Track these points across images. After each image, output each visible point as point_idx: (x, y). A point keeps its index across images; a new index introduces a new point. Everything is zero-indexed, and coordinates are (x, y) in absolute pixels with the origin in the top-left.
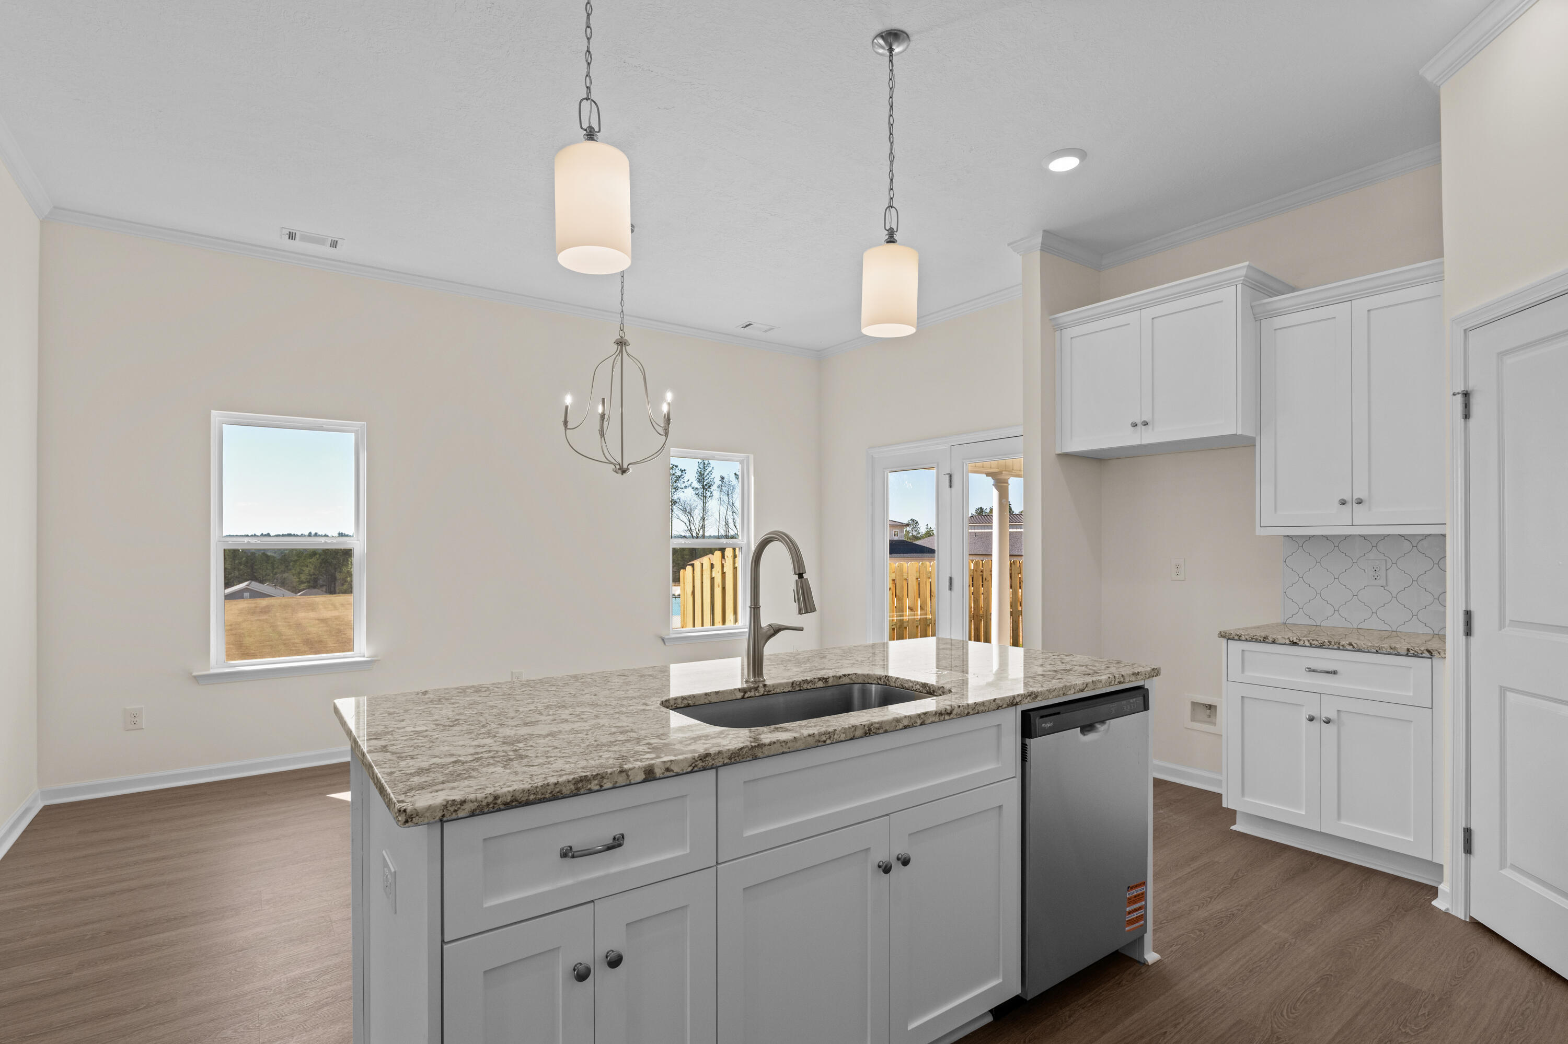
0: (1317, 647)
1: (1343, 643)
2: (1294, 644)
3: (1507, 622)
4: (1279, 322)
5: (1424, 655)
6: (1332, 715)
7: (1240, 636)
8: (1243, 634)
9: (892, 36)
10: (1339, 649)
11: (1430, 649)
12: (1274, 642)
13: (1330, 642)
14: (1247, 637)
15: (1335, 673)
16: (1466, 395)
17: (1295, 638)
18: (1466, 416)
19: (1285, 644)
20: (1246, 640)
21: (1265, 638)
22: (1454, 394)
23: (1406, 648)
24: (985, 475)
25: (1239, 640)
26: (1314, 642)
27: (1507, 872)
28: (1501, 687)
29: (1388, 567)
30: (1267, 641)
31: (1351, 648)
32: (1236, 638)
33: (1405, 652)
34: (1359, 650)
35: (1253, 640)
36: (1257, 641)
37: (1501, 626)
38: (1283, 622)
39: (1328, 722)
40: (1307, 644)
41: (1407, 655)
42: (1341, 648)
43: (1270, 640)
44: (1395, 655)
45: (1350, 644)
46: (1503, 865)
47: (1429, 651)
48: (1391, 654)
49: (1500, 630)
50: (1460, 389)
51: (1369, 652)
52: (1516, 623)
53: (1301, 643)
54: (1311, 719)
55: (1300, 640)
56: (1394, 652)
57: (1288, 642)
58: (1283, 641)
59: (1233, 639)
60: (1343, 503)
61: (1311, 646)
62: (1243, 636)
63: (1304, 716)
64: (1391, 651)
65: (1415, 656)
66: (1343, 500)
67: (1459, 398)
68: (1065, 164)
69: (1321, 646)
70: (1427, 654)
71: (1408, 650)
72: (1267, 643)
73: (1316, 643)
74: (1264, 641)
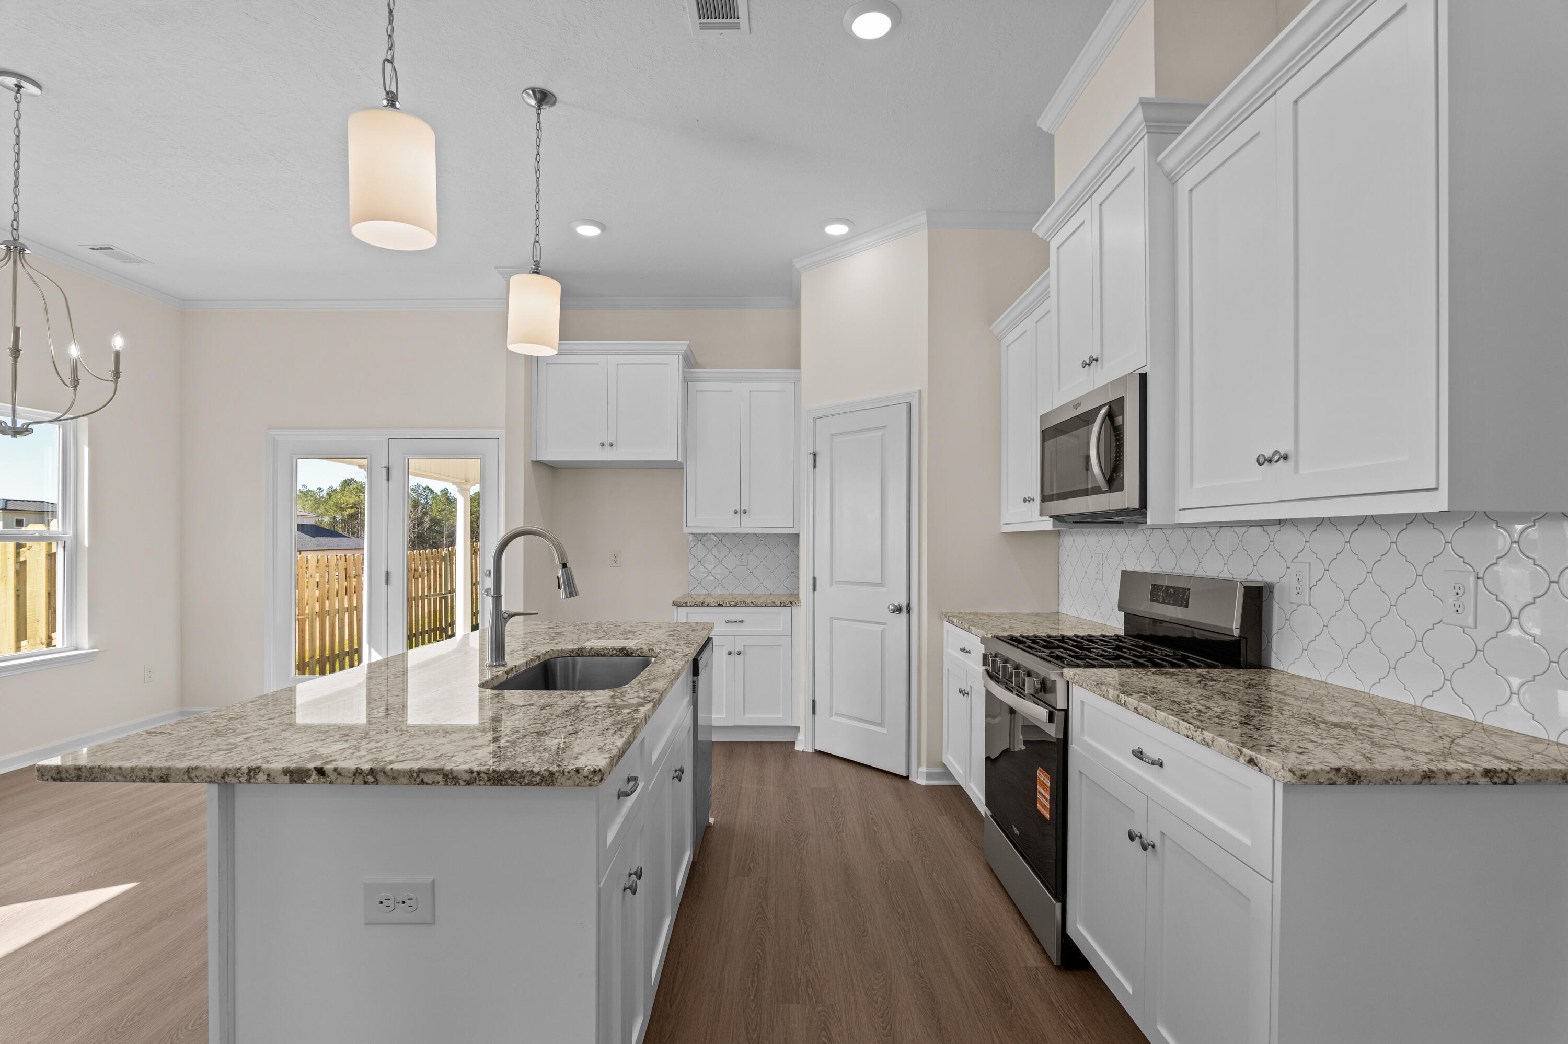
0: (734, 606)
1: (748, 602)
2: (720, 605)
3: (834, 582)
4: (700, 386)
5: (788, 605)
6: (741, 649)
7: (686, 603)
8: (688, 601)
9: (543, 97)
10: (745, 606)
11: (791, 601)
12: (708, 605)
13: (741, 602)
14: (690, 603)
15: (742, 622)
16: (815, 455)
17: (721, 602)
18: (815, 467)
19: (715, 606)
20: (691, 606)
21: (702, 603)
22: (810, 454)
23: (780, 602)
24: (357, 467)
25: (686, 606)
26: (732, 603)
27: (834, 718)
28: (831, 618)
29: (748, 553)
31: (751, 605)
32: (684, 605)
33: (779, 604)
34: (757, 606)
35: (695, 605)
36: (698, 606)
37: (831, 585)
38: (688, 592)
39: (739, 653)
40: (728, 605)
41: (780, 606)
42: (747, 605)
43: (706, 604)
44: (775, 606)
45: (752, 602)
46: (831, 716)
47: (791, 603)
48: (772, 606)
49: (831, 586)
50: (812, 452)
51: (762, 606)
52: (838, 582)
53: (724, 604)
54: (730, 653)
55: (724, 602)
56: (774, 605)
57: (717, 605)
58: (713, 604)
59: (682, 606)
60: (736, 512)
61: (730, 606)
62: (688, 603)
63: (725, 652)
64: (773, 604)
65: (784, 606)
66: (736, 510)
67: (812, 455)
68: (589, 231)
69: (736, 605)
70: (790, 604)
71: (781, 603)
72: (704, 606)
73: (733, 603)
74: (702, 606)
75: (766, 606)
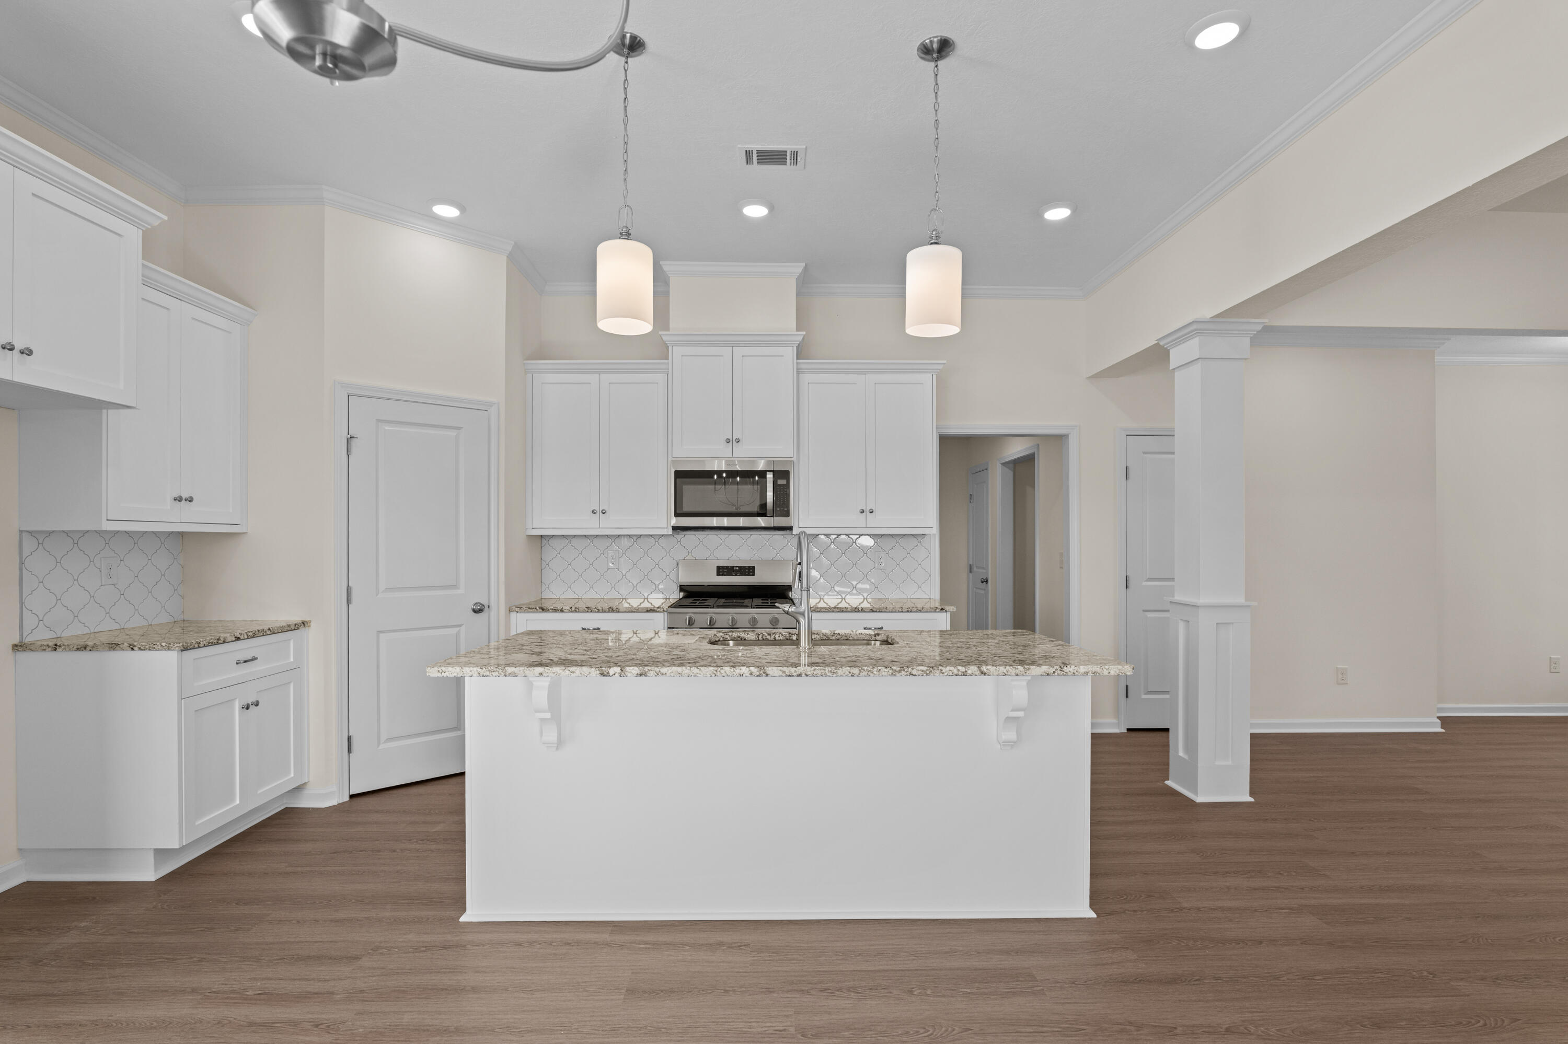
0: (251, 638)
1: (265, 629)
2: (238, 639)
3: (381, 590)
7: (200, 643)
8: (201, 640)
11: (305, 621)
12: (224, 642)
13: (258, 631)
14: (205, 642)
15: (254, 659)
16: (349, 439)
18: (349, 450)
19: (232, 641)
20: (205, 646)
21: (218, 639)
22: (341, 436)
25: (199, 647)
27: (383, 747)
30: (220, 642)
32: (194, 646)
34: (274, 633)
35: (210, 644)
37: (381, 593)
39: (257, 704)
43: (222, 639)
45: (269, 629)
46: (378, 745)
49: (379, 595)
50: (345, 435)
51: (277, 633)
53: (242, 637)
54: (243, 708)
55: (241, 634)
57: (234, 639)
61: (246, 639)
62: (201, 643)
63: (238, 707)
67: (345, 439)
74: (218, 644)
75: (282, 632)
